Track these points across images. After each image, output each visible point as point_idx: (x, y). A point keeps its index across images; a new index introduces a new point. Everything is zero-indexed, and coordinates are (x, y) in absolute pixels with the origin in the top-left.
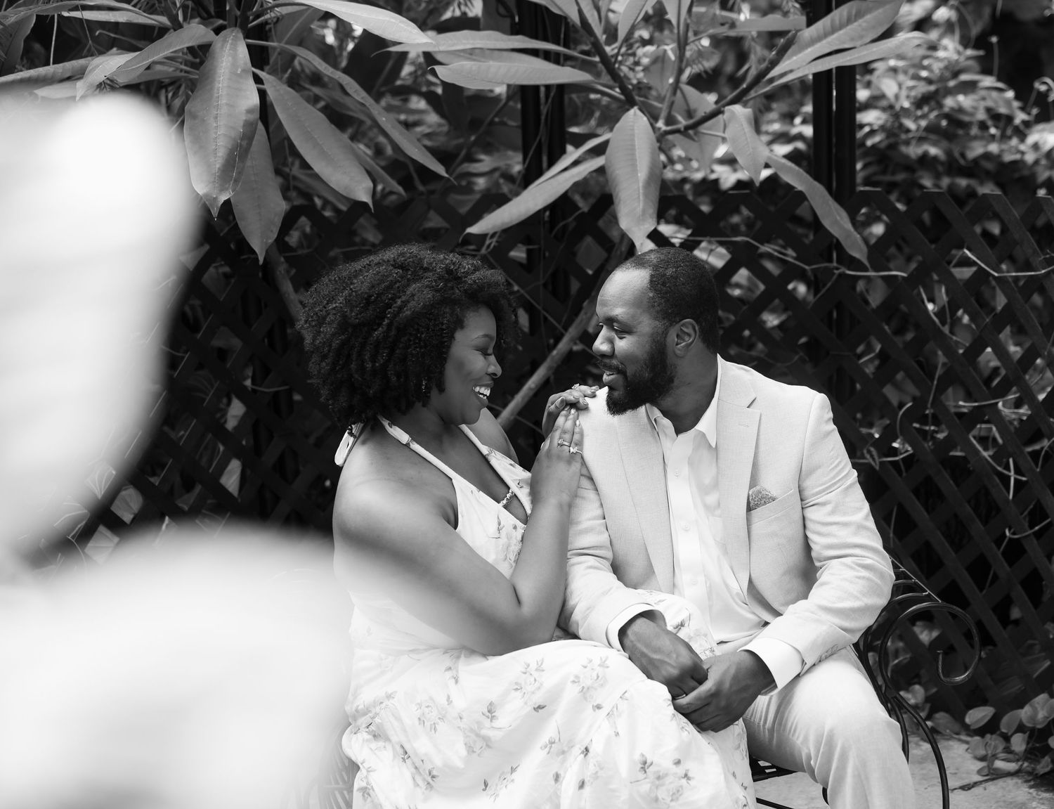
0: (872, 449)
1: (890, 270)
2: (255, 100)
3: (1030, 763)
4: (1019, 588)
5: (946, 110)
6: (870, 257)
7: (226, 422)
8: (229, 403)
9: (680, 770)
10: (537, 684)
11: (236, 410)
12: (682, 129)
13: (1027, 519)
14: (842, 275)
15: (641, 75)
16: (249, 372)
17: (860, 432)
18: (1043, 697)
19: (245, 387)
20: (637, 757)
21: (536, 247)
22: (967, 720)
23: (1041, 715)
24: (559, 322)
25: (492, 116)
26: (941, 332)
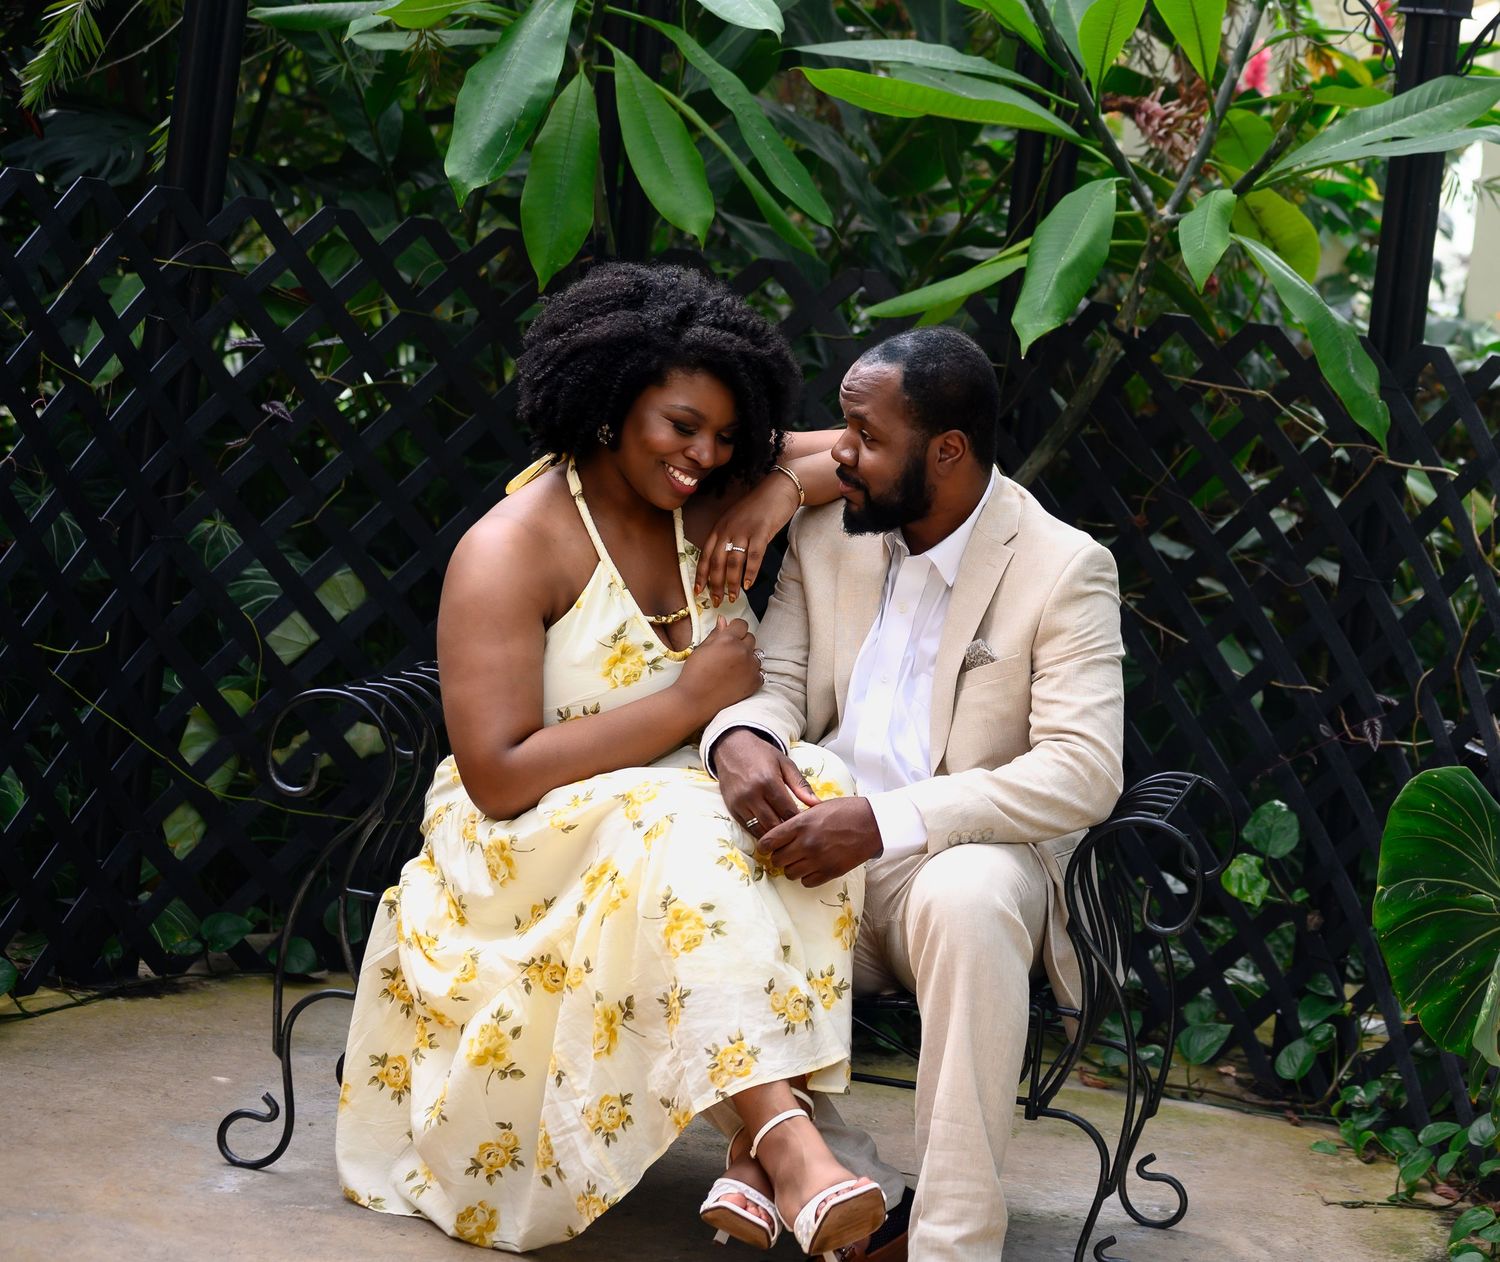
1: (1441, 466)
2: (554, 71)
9: (709, 918)
14: (1381, 464)
17: (1375, 700)
20: (662, 892)
22: (1422, 1137)
26: (1481, 559)
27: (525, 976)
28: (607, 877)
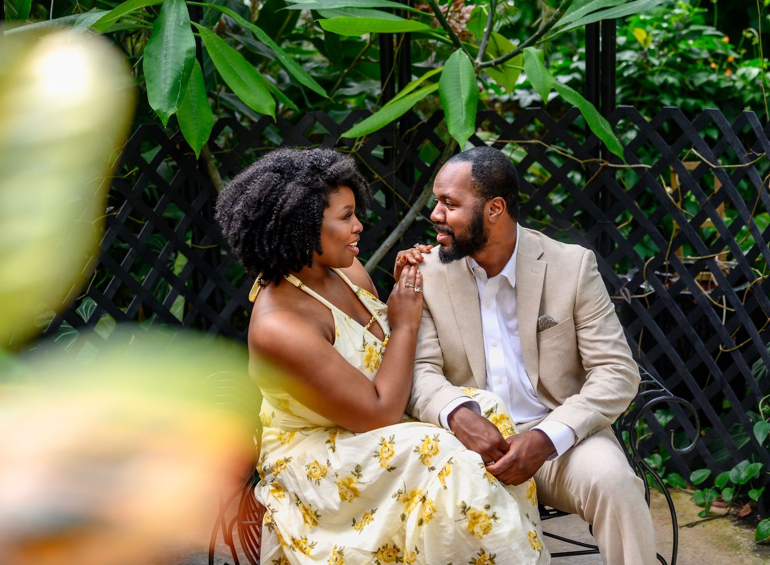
0: (626, 289)
1: (639, 163)
2: (192, 44)
3: (736, 509)
4: (728, 386)
5: (680, 51)
6: (625, 154)
7: (173, 269)
8: (176, 257)
9: (490, 513)
10: (390, 453)
11: (181, 262)
12: (493, 64)
13: (735, 338)
14: (605, 167)
15: (464, 26)
16: (190, 235)
17: (618, 278)
18: (745, 463)
19: (187, 245)
20: (459, 503)
21: (390, 147)
22: (692, 479)
23: (743, 475)
24: (407, 201)
25: (359, 55)
26: (675, 207)
27: (376, 559)
28: (417, 499)
